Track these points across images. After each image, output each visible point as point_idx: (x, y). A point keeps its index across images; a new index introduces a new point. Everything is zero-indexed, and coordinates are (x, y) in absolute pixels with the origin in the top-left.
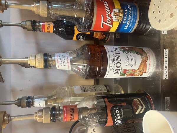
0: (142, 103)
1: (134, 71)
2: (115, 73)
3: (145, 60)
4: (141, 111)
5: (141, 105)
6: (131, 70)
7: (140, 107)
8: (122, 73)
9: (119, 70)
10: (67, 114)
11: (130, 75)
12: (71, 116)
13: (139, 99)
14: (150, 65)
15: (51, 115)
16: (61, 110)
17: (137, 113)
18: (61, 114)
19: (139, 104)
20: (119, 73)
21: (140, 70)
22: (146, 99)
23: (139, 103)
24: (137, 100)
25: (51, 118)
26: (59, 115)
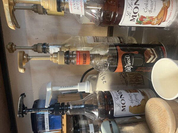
0: (155, 53)
1: (152, 18)
2: (131, 20)
3: (167, 7)
4: (152, 60)
5: (154, 54)
6: (149, 17)
7: (152, 57)
8: (138, 20)
9: (136, 16)
10: (80, 58)
11: (147, 23)
12: (84, 60)
13: (152, 49)
14: (171, 13)
15: (65, 58)
16: (75, 54)
17: (148, 62)
18: (74, 58)
19: (151, 54)
20: (135, 20)
21: (159, 18)
22: (160, 49)
23: (151, 52)
24: (150, 50)
25: (65, 61)
26: (73, 58)
